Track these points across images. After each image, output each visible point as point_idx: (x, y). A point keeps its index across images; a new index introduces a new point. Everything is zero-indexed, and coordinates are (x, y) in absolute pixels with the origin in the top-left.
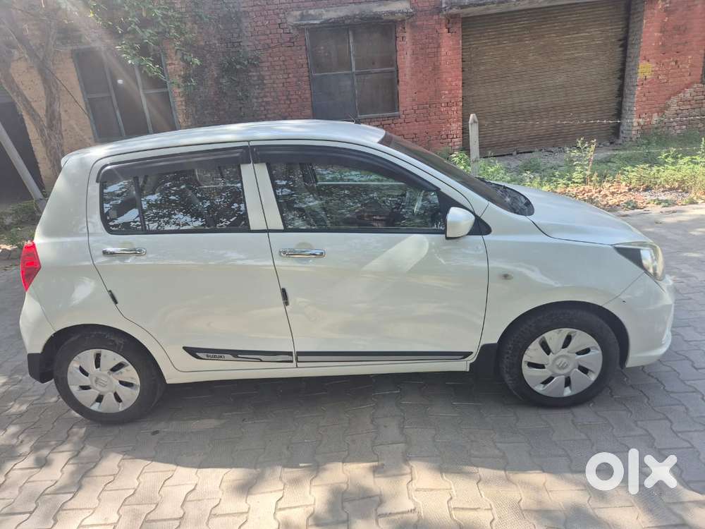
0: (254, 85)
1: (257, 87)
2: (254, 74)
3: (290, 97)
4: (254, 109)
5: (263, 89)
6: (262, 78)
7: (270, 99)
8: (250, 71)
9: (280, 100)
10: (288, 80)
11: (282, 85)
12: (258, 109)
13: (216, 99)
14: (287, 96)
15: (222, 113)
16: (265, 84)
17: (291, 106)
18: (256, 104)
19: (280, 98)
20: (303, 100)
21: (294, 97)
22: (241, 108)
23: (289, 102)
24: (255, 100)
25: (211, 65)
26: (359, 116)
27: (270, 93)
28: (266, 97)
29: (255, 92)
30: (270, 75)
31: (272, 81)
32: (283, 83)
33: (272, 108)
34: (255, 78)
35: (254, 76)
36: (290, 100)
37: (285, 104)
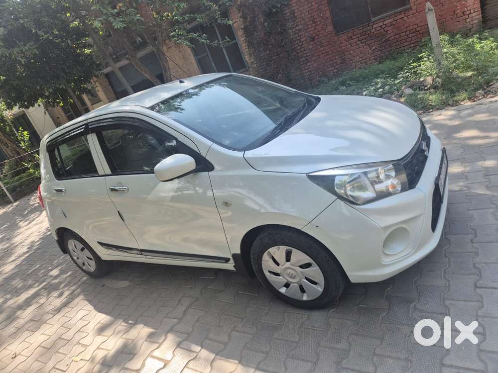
0: (289, 19)
1: (291, 20)
2: (287, 11)
3: (315, 20)
4: (291, 37)
5: (294, 21)
6: (293, 12)
7: (301, 27)
8: (284, 10)
9: (308, 25)
10: (312, 8)
11: (308, 13)
12: (293, 37)
13: (266, 38)
14: (313, 20)
15: (270, 47)
16: (296, 17)
17: (317, 27)
18: (291, 34)
19: (307, 24)
20: (325, 19)
21: (318, 19)
22: (282, 40)
23: (315, 25)
24: (290, 31)
25: (258, 15)
26: (372, 19)
27: (300, 22)
28: (297, 26)
29: (289, 25)
30: (298, 9)
31: (300, 13)
32: (308, 12)
33: (303, 33)
34: (288, 14)
35: (287, 13)
36: (315, 23)
37: (312, 26)
